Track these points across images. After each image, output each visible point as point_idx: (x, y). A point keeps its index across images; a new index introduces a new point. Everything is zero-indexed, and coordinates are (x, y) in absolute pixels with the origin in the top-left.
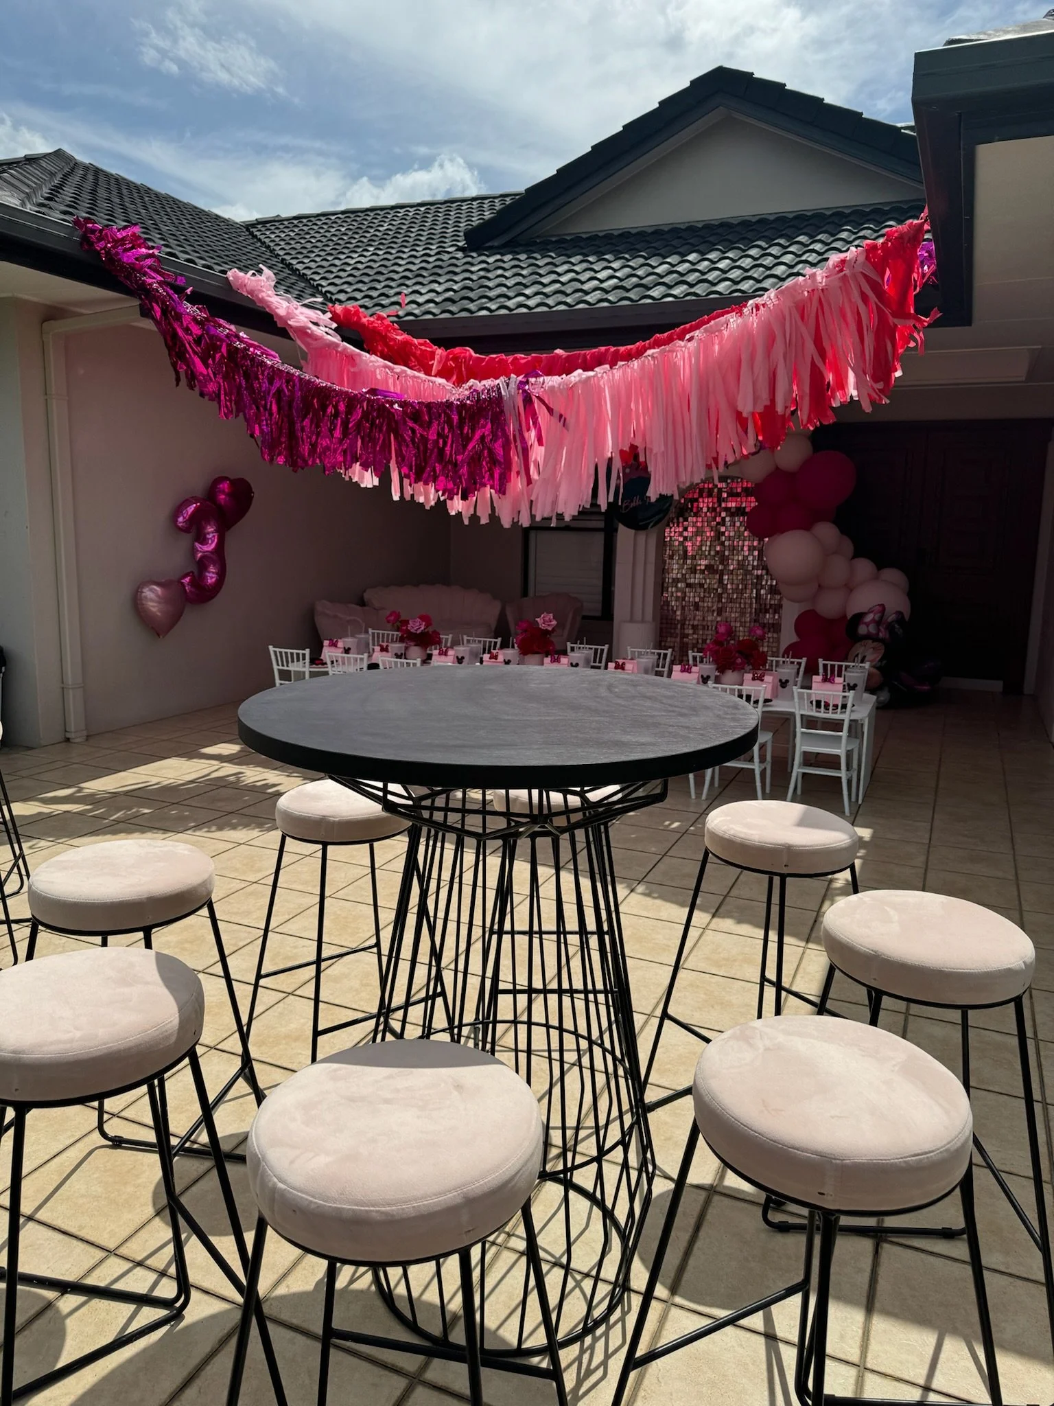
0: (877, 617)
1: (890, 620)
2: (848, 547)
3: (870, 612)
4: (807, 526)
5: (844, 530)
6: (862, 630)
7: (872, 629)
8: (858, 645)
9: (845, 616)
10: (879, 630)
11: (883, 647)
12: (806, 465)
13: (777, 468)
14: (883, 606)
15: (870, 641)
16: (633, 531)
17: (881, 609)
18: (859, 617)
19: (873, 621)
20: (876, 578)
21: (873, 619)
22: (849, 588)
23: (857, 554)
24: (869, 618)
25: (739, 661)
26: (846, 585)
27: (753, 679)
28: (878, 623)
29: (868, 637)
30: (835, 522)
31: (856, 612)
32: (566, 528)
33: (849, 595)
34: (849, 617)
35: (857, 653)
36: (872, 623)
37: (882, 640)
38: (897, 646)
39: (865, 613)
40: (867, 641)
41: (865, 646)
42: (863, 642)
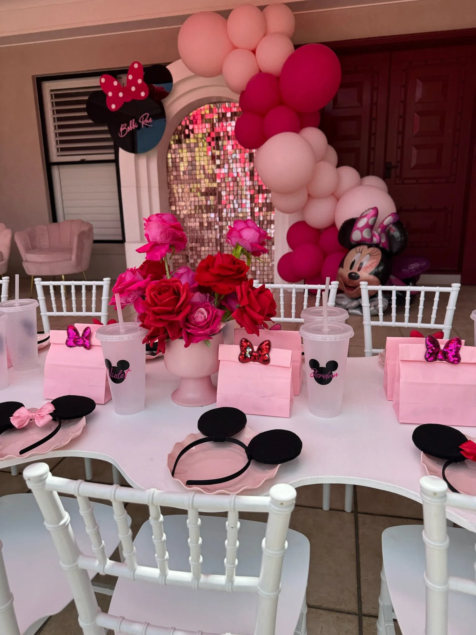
0: (371, 221)
1: (385, 223)
2: (333, 155)
3: (362, 217)
4: (297, 129)
6: (356, 236)
7: (366, 234)
8: (353, 251)
9: (333, 225)
10: (373, 236)
11: (379, 252)
13: (260, 71)
14: (376, 209)
15: (366, 247)
16: (133, 155)
17: (372, 212)
18: (351, 224)
19: (367, 226)
20: (361, 184)
21: (367, 223)
22: (336, 196)
23: (341, 162)
24: (361, 223)
26: (332, 194)
28: (371, 227)
29: (360, 243)
30: (321, 127)
31: (348, 218)
32: (83, 162)
33: (337, 203)
34: (339, 225)
35: (353, 260)
36: (365, 228)
37: (377, 245)
38: (395, 250)
39: (357, 218)
40: (362, 247)
41: (361, 252)
42: (358, 248)
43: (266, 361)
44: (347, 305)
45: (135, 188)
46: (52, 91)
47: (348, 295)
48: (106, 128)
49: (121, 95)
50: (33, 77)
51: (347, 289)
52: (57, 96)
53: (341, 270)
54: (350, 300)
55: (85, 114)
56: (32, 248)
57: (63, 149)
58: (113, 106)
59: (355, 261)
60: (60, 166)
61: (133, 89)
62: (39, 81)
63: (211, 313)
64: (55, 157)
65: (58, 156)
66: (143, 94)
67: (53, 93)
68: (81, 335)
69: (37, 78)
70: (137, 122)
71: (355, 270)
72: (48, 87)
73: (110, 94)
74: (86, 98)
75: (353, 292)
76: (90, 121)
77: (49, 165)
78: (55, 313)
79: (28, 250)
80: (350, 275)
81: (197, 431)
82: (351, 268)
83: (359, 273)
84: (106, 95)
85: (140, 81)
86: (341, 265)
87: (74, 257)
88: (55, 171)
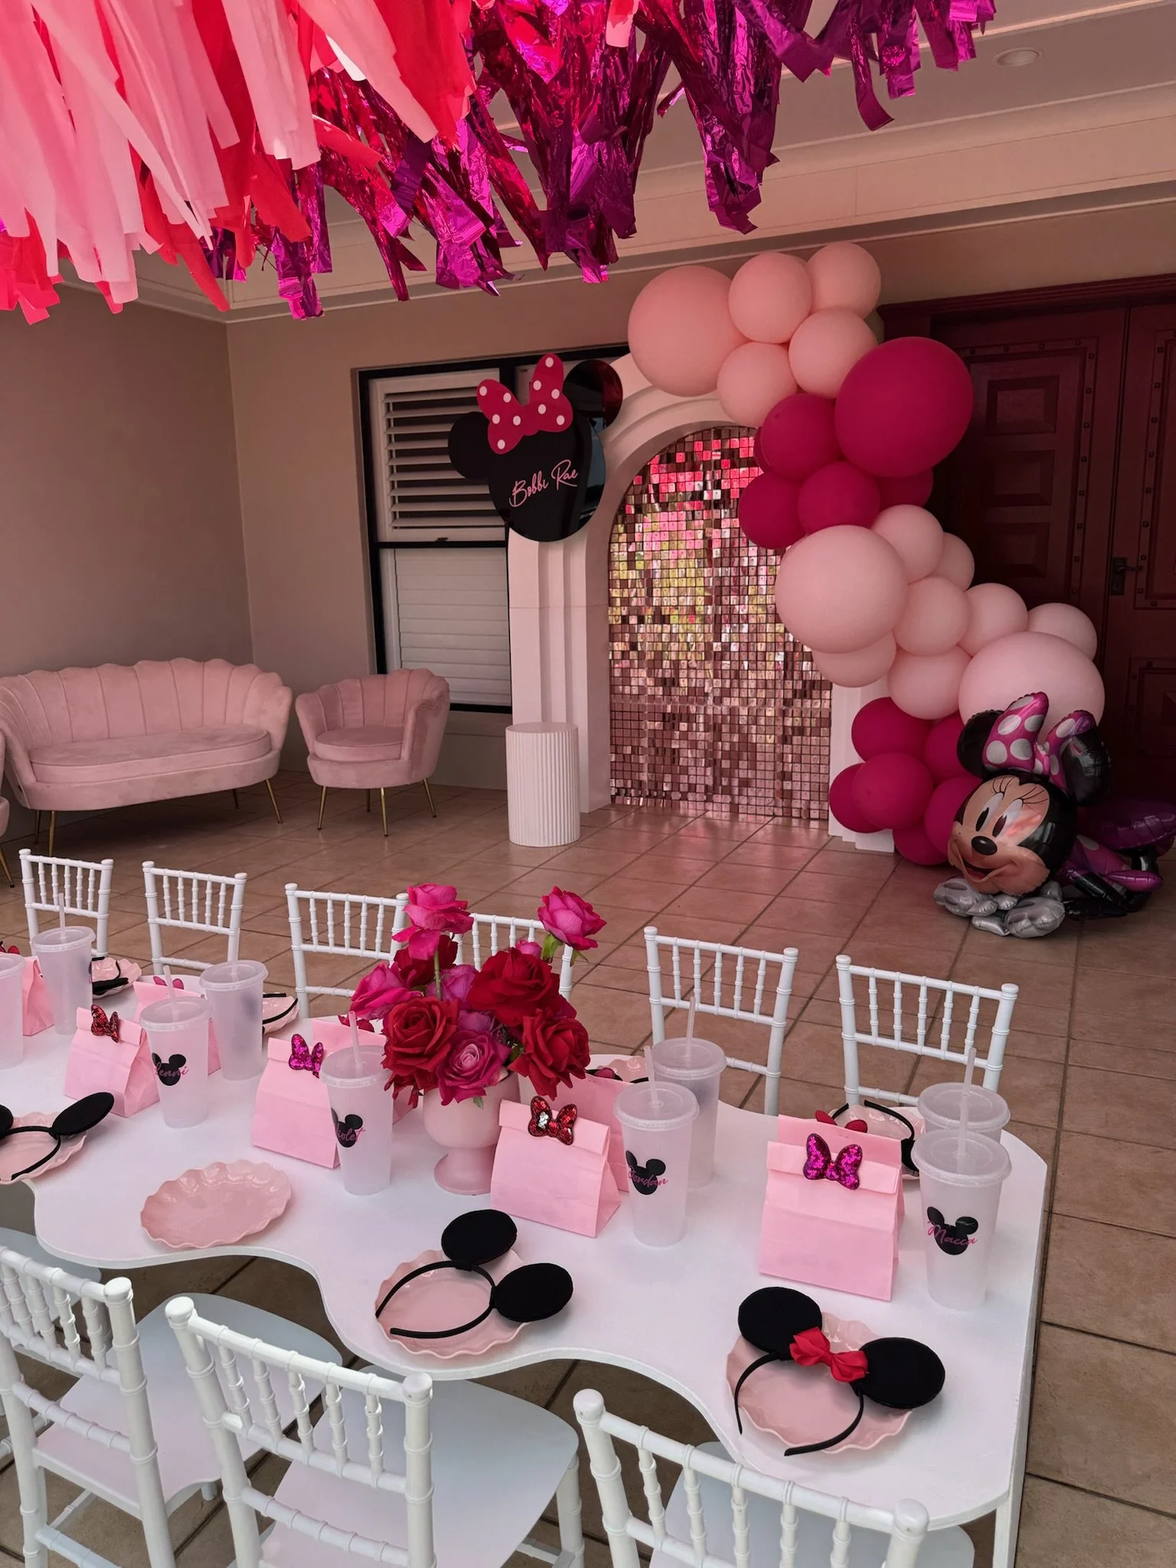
0: (1030, 724)
1: (1060, 732)
2: (961, 559)
3: (1010, 711)
4: (866, 518)
5: (949, 524)
6: (995, 752)
7: (1019, 751)
8: (987, 787)
9: (956, 715)
10: (1034, 755)
11: (1046, 795)
12: (861, 374)
13: (799, 389)
14: (1043, 697)
15: (1016, 780)
16: (537, 543)
17: (1035, 703)
18: (988, 721)
19: (1021, 733)
20: (1025, 628)
21: (1021, 727)
22: (965, 651)
23: (982, 576)
24: (1009, 726)
25: (469, 1058)
26: (958, 645)
27: (535, 1130)
28: (1032, 737)
29: (1006, 769)
30: (932, 506)
31: (982, 710)
32: (442, 544)
33: (965, 667)
34: (967, 715)
35: (985, 809)
36: (1017, 738)
37: (1043, 779)
38: (1080, 794)
39: (1002, 712)
40: (1007, 779)
41: (1004, 793)
42: (997, 782)
43: (568, 1140)
44: (970, 907)
45: (537, 612)
46: (388, 395)
47: (971, 883)
48: (485, 490)
49: (517, 420)
50: (353, 371)
51: (969, 872)
52: (398, 407)
53: (958, 828)
54: (979, 896)
55: (447, 460)
56: (330, 729)
57: (404, 515)
58: (501, 444)
59: (988, 809)
60: (397, 550)
61: (542, 409)
62: (365, 378)
63: (486, 1055)
64: (388, 532)
65: (396, 528)
66: (561, 420)
67: (391, 401)
68: (310, 1053)
69: (360, 372)
70: (546, 477)
71: (987, 831)
72: (381, 388)
73: (496, 419)
74: (447, 428)
75: (984, 880)
76: (457, 476)
77: (375, 547)
78: (315, 947)
79: (320, 734)
80: (976, 841)
81: (438, 1247)
82: (979, 827)
83: (997, 840)
84: (489, 421)
85: (556, 394)
86: (959, 818)
87: (405, 754)
88: (388, 558)
